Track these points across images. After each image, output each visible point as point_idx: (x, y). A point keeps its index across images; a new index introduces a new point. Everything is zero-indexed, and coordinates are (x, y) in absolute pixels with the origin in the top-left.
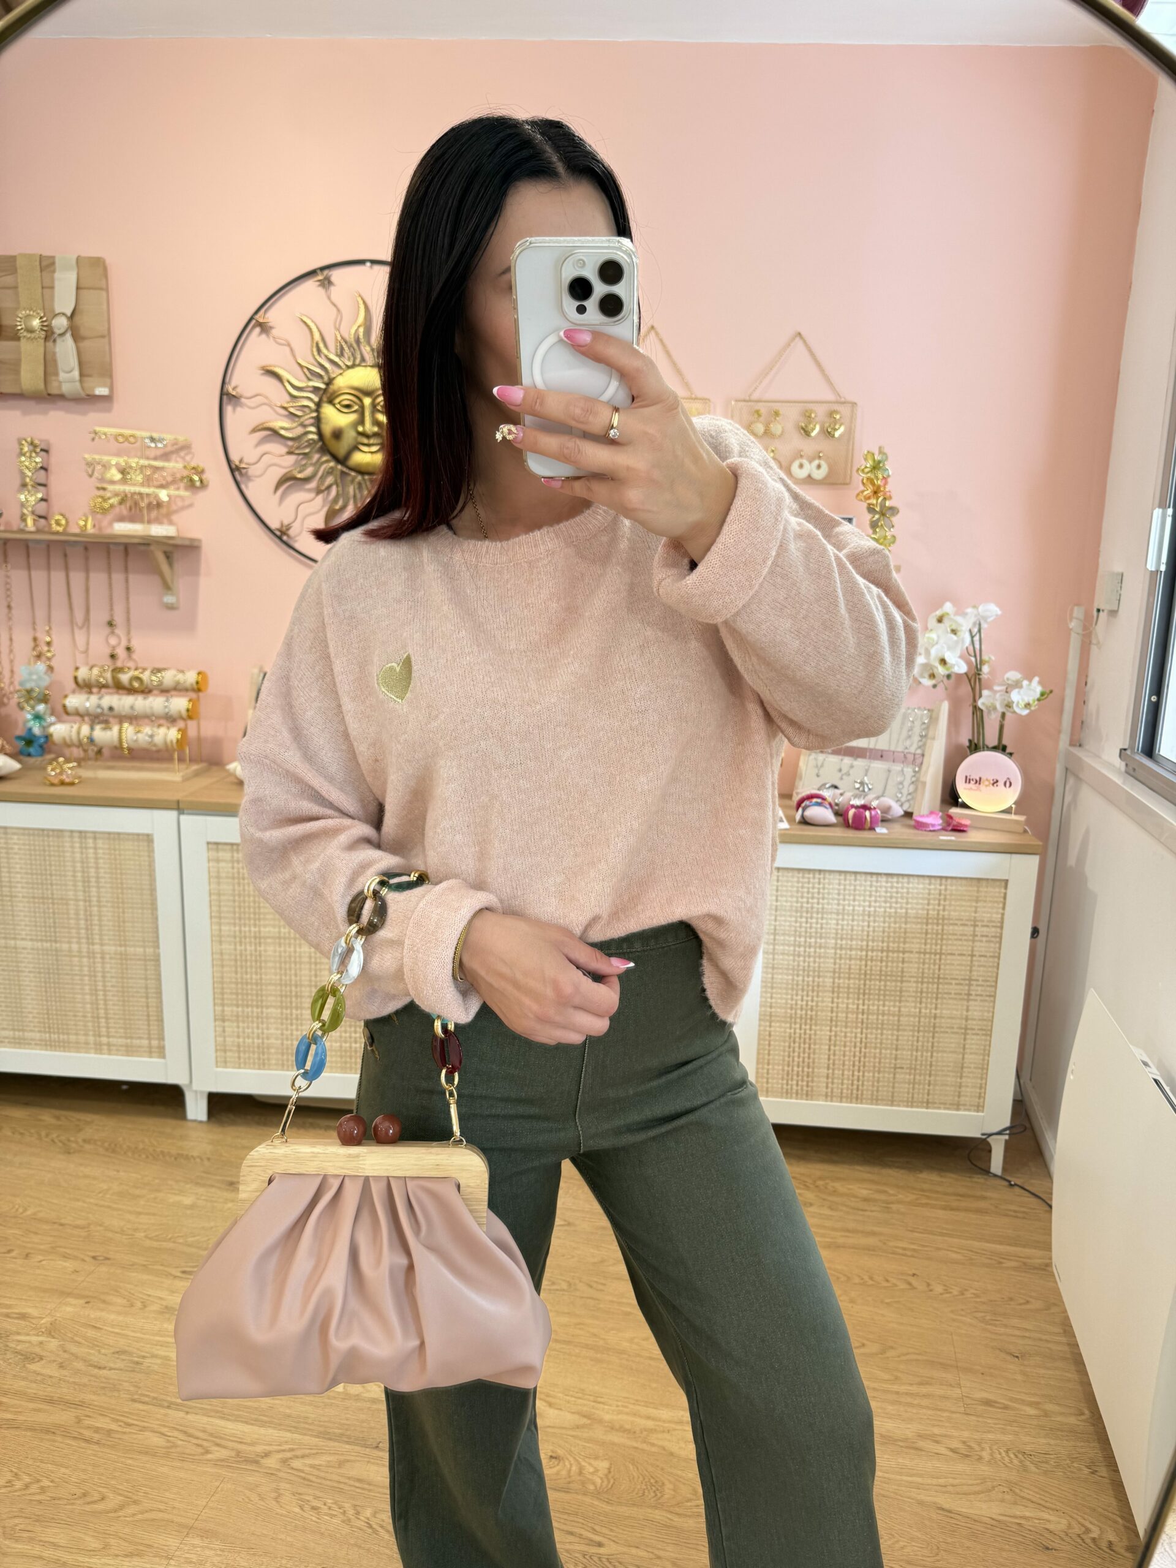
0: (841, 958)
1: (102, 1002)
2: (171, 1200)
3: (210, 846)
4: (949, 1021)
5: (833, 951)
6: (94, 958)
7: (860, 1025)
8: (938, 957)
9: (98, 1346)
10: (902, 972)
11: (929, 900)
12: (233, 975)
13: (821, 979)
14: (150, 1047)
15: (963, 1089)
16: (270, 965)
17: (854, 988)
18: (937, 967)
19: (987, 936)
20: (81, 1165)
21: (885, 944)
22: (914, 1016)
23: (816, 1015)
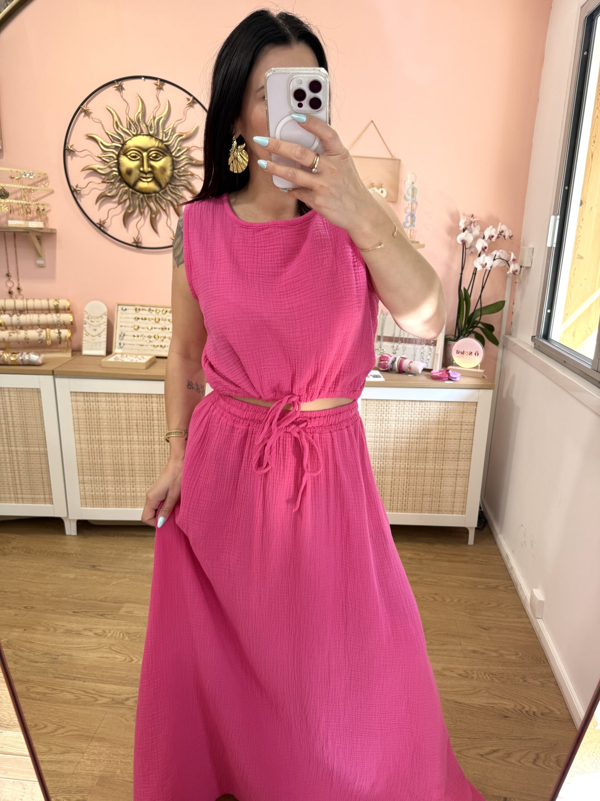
0: (397, 443)
1: (18, 476)
2: (63, 576)
3: (72, 394)
4: (449, 471)
5: (393, 439)
6: (12, 454)
7: (406, 475)
8: (444, 440)
9: (33, 651)
10: (427, 448)
11: (440, 413)
12: (88, 460)
13: (387, 453)
14: (45, 498)
15: (455, 504)
16: (107, 454)
17: (403, 457)
18: (443, 445)
19: (467, 430)
20: (13, 560)
21: (419, 435)
22: (432, 469)
23: (385, 471)
